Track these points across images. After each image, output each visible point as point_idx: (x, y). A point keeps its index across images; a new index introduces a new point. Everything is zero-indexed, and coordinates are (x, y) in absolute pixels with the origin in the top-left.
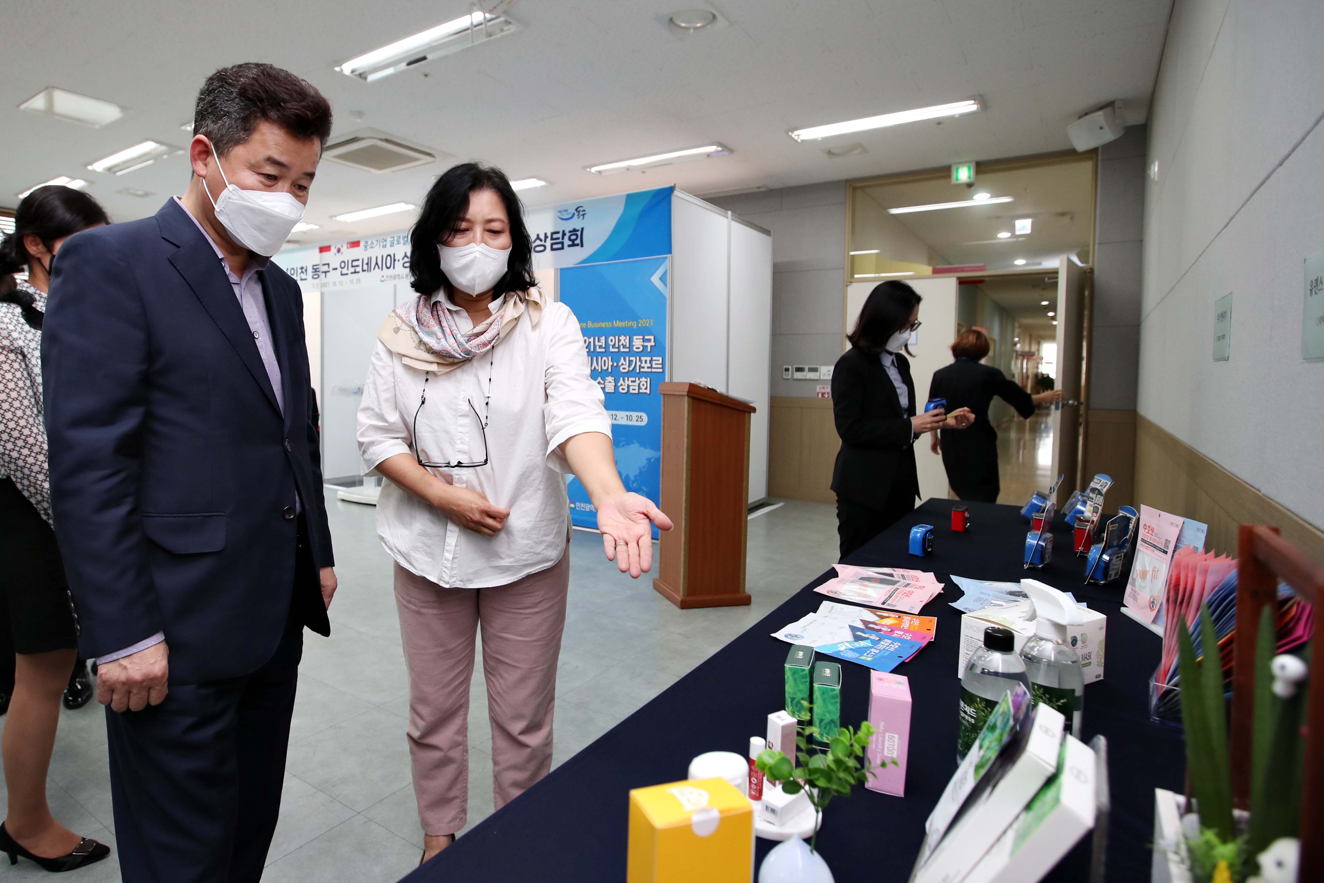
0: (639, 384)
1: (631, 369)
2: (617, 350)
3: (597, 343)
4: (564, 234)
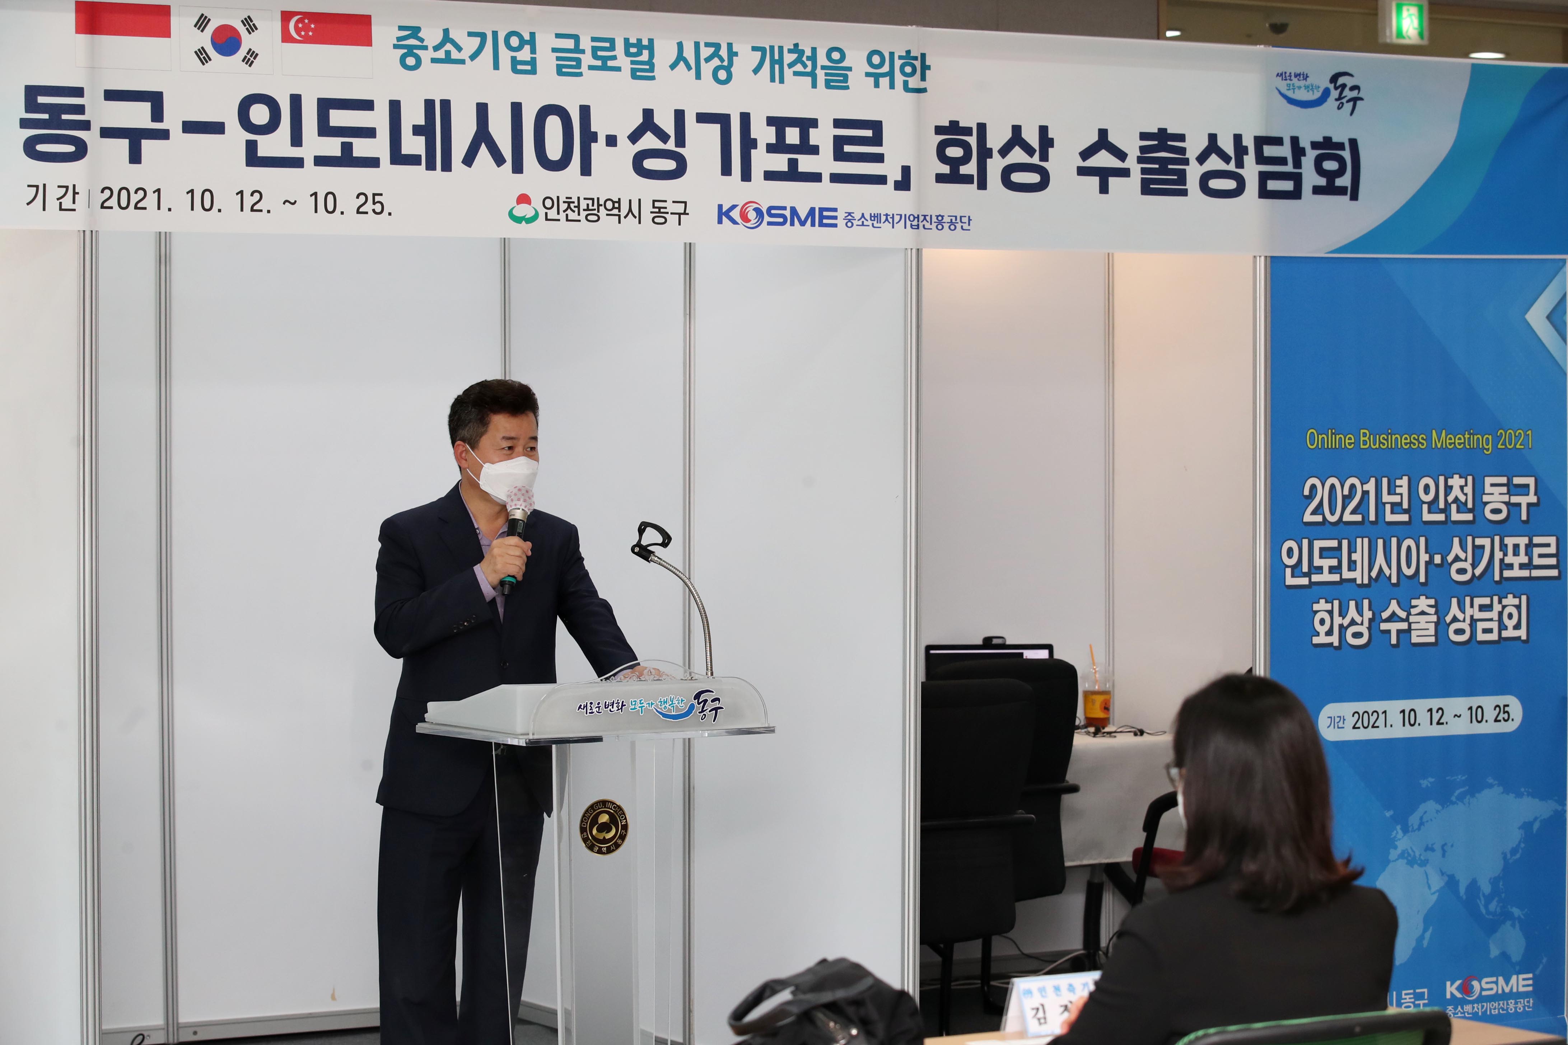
0: (1501, 614)
1: (1478, 572)
2: (1441, 517)
3: (1386, 498)
4: (1298, 152)
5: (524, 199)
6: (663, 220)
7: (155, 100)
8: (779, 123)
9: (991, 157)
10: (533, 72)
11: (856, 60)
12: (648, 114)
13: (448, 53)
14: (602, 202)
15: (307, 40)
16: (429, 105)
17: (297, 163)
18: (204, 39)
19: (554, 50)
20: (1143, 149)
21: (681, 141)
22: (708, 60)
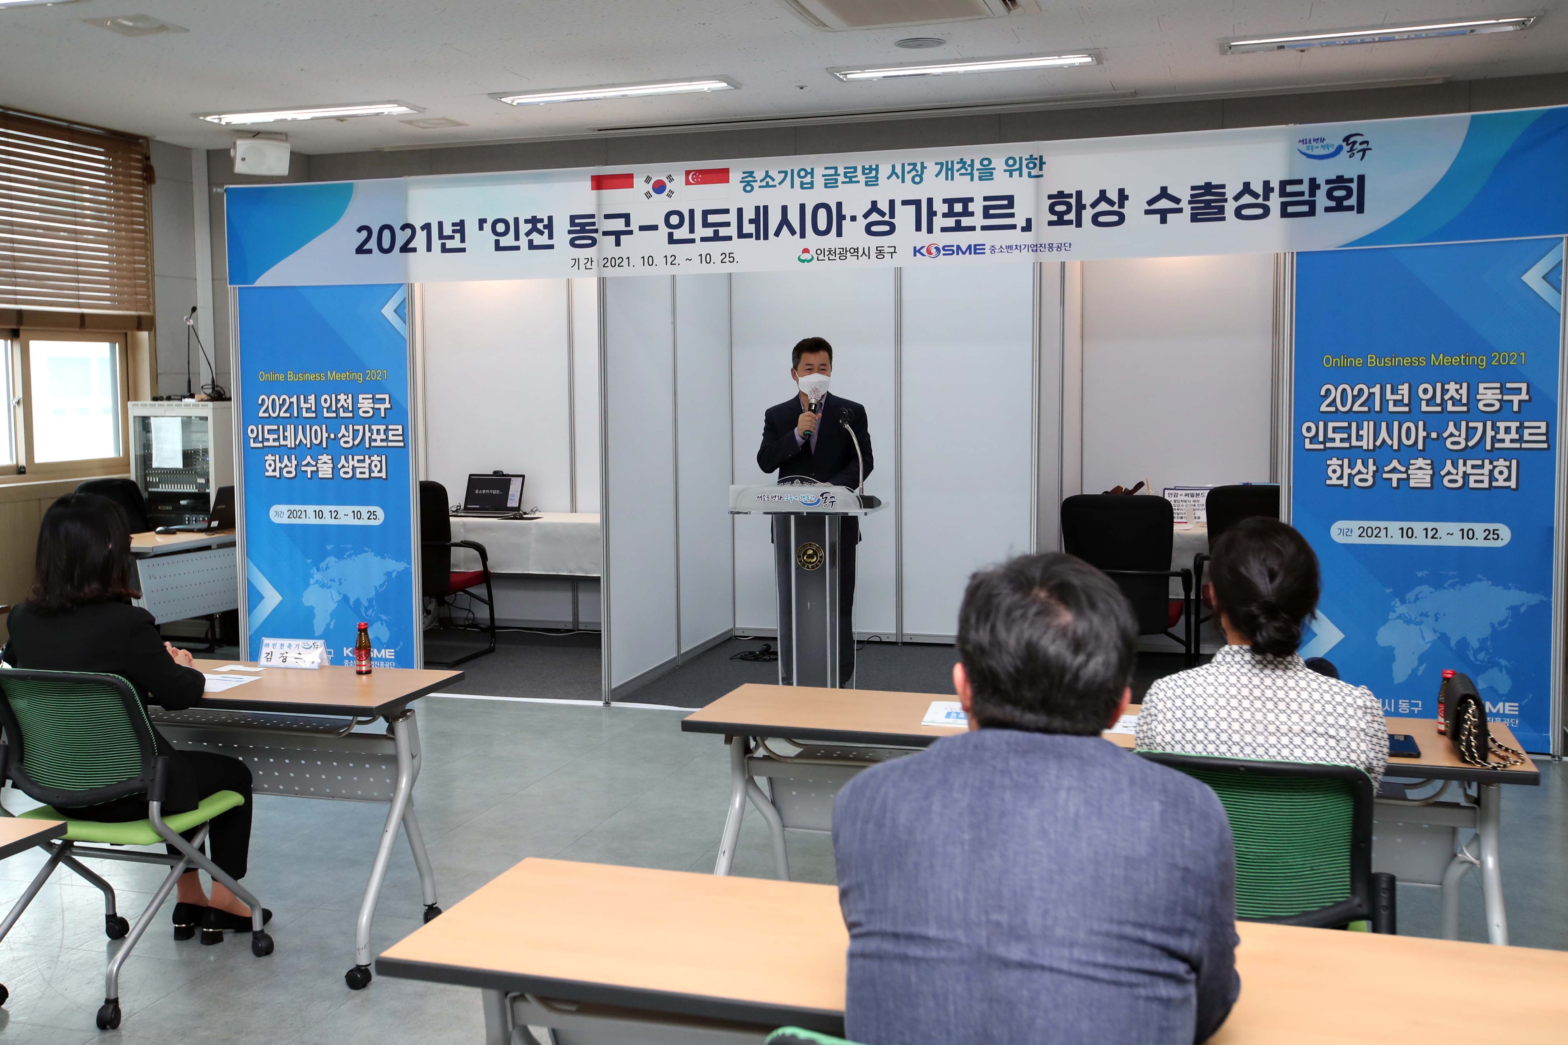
4: (1314, 186)
5: (806, 251)
6: (882, 257)
7: (627, 217)
8: (950, 202)
9: (1085, 209)
10: (812, 187)
11: (999, 164)
12: (874, 203)
13: (767, 183)
14: (848, 250)
15: (697, 183)
16: (757, 208)
17: (692, 241)
18: (649, 187)
19: (824, 176)
20: (1192, 196)
21: (892, 215)
22: (908, 173)
